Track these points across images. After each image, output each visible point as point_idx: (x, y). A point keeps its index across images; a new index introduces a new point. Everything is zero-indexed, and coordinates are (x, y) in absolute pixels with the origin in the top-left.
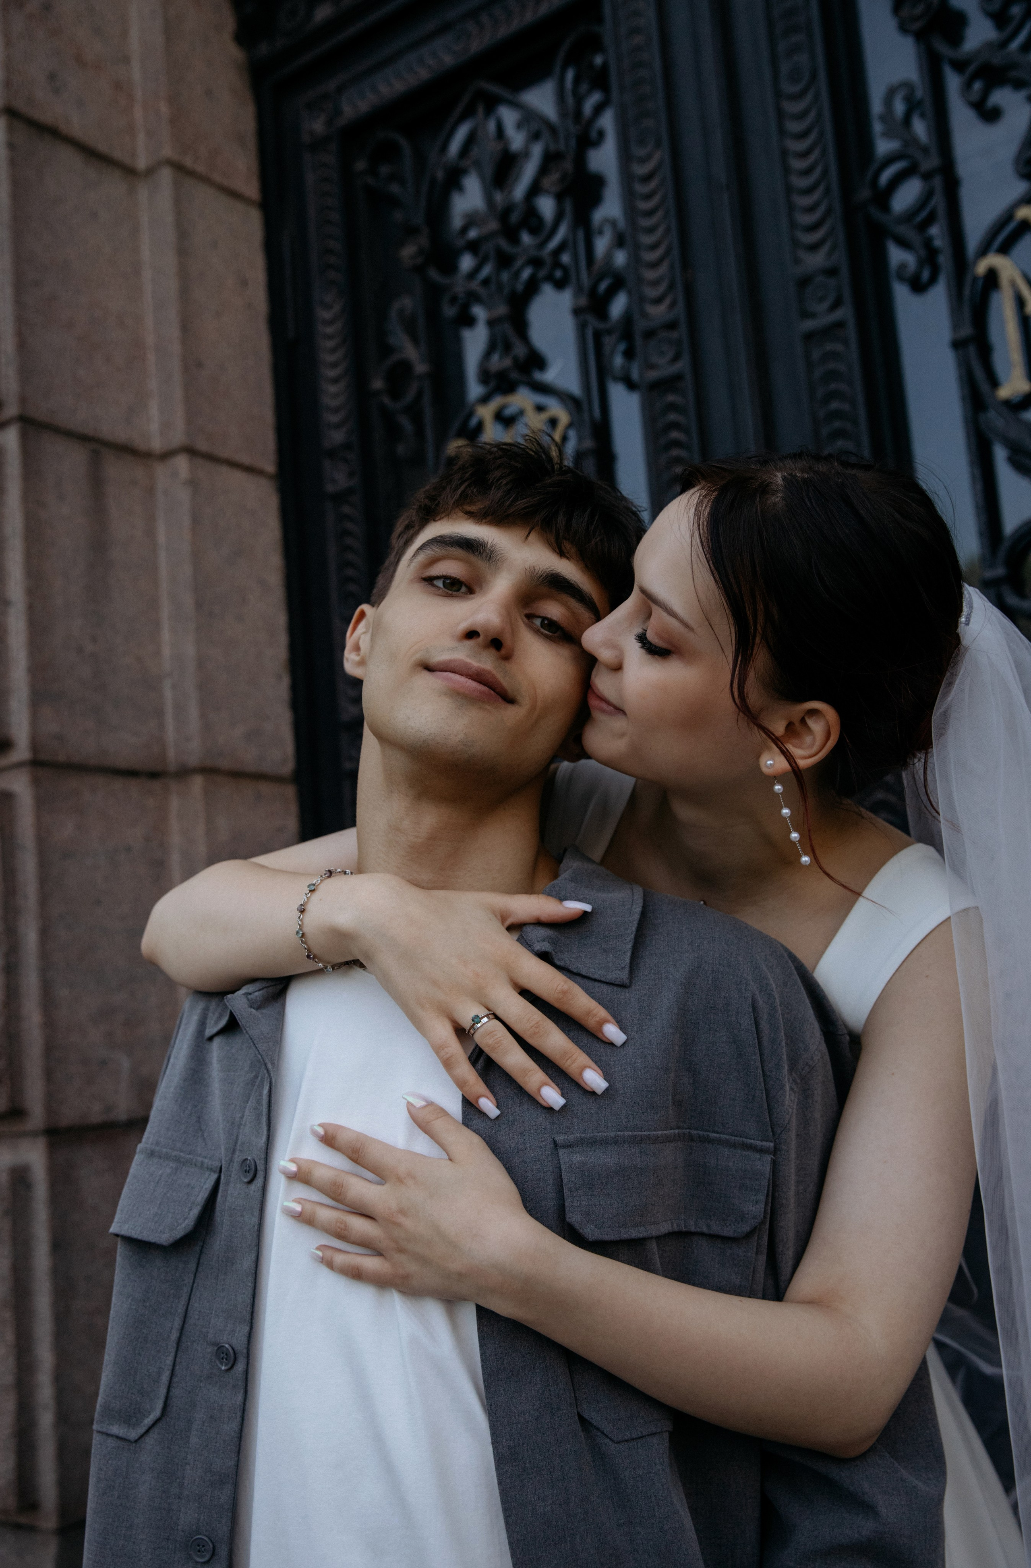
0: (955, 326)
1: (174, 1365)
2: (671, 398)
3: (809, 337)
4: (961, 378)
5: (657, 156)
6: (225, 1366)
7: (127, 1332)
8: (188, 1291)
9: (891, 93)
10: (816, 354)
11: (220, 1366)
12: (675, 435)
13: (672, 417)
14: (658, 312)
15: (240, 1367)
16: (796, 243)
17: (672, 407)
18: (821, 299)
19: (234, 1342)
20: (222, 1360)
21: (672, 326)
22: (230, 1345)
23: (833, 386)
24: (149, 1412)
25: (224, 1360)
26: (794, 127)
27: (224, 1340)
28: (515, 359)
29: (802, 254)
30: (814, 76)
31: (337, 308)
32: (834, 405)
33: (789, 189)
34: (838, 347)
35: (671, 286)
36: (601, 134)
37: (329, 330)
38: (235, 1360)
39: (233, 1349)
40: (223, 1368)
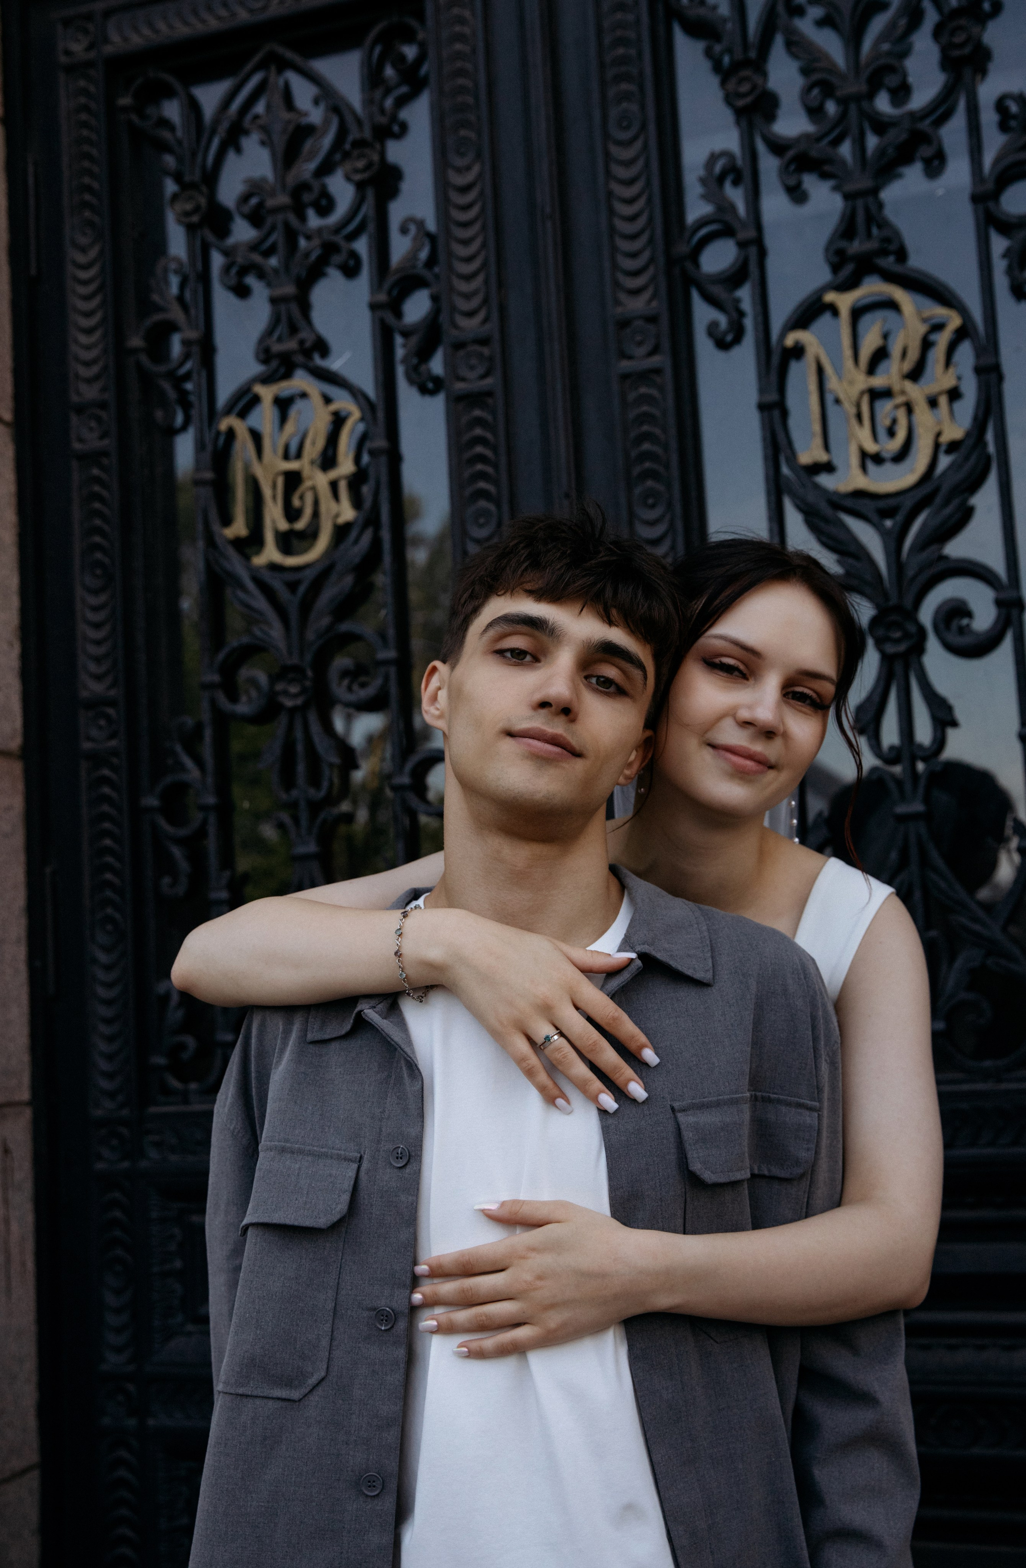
0: (762, 391)
1: (332, 1332)
2: (477, 413)
3: (625, 377)
4: (764, 439)
5: (476, 169)
6: (385, 1326)
7: (283, 1307)
8: (337, 1267)
9: (713, 158)
10: (632, 396)
11: (380, 1327)
12: (479, 449)
13: (478, 431)
14: (470, 325)
15: (402, 1325)
16: (617, 284)
17: (479, 422)
18: (640, 344)
19: (394, 1305)
20: (382, 1322)
21: (484, 341)
22: (389, 1308)
23: (645, 428)
24: (312, 1373)
25: (384, 1321)
26: (622, 172)
27: (382, 1303)
28: (302, 342)
29: (622, 297)
30: (644, 127)
31: (93, 253)
32: (646, 446)
33: (612, 230)
34: (654, 392)
35: (486, 301)
36: (404, 128)
37: (83, 275)
38: (396, 1319)
39: (393, 1311)
40: (383, 1328)
